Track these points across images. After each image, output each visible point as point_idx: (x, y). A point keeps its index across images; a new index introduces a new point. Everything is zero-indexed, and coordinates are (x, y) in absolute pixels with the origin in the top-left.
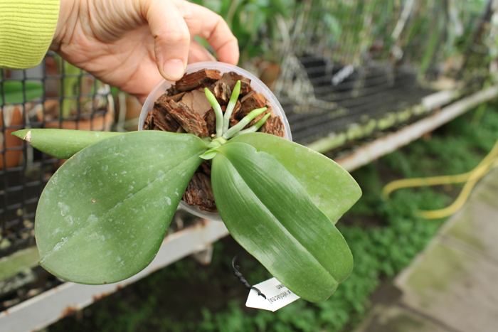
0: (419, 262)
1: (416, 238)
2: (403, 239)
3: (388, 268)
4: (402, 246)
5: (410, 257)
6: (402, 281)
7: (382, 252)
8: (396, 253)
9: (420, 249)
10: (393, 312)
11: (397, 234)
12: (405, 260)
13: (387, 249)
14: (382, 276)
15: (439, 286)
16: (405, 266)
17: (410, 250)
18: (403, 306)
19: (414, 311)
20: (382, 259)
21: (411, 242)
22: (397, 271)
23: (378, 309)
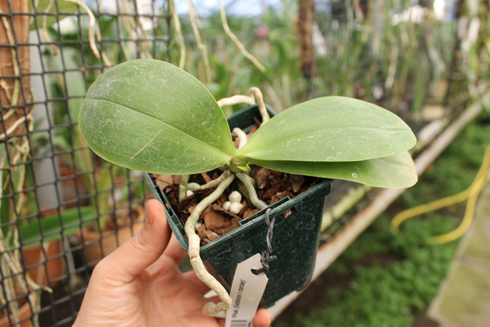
0: (446, 289)
1: (437, 266)
2: (424, 269)
3: (418, 302)
4: (425, 276)
5: (436, 285)
6: (435, 312)
7: (408, 286)
8: (421, 284)
9: (443, 275)
11: (417, 265)
12: (432, 290)
13: (412, 281)
14: (414, 310)
15: (472, 310)
16: (433, 295)
17: (434, 279)
20: (409, 293)
21: (432, 270)
22: (427, 302)
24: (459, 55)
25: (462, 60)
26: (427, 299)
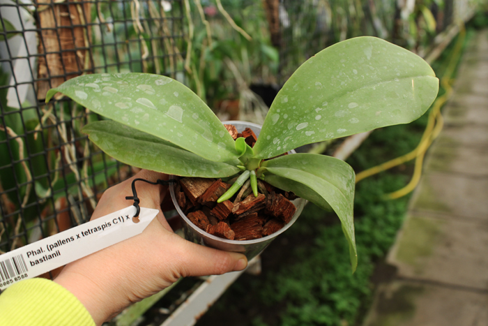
0: (401, 237)
1: (391, 218)
2: (381, 223)
3: (376, 250)
4: (382, 228)
5: (392, 236)
6: (392, 258)
7: (367, 239)
8: (379, 236)
9: (397, 226)
10: (395, 286)
11: (374, 220)
12: (389, 239)
13: (370, 234)
14: (374, 258)
15: (425, 253)
16: (390, 244)
17: (390, 230)
18: (401, 278)
19: (412, 280)
20: (368, 245)
21: (388, 223)
22: (385, 252)
23: (381, 287)
24: (400, 23)
25: (402, 28)
26: (385, 248)
